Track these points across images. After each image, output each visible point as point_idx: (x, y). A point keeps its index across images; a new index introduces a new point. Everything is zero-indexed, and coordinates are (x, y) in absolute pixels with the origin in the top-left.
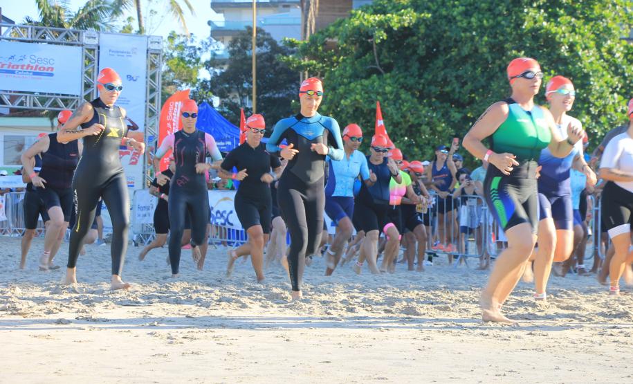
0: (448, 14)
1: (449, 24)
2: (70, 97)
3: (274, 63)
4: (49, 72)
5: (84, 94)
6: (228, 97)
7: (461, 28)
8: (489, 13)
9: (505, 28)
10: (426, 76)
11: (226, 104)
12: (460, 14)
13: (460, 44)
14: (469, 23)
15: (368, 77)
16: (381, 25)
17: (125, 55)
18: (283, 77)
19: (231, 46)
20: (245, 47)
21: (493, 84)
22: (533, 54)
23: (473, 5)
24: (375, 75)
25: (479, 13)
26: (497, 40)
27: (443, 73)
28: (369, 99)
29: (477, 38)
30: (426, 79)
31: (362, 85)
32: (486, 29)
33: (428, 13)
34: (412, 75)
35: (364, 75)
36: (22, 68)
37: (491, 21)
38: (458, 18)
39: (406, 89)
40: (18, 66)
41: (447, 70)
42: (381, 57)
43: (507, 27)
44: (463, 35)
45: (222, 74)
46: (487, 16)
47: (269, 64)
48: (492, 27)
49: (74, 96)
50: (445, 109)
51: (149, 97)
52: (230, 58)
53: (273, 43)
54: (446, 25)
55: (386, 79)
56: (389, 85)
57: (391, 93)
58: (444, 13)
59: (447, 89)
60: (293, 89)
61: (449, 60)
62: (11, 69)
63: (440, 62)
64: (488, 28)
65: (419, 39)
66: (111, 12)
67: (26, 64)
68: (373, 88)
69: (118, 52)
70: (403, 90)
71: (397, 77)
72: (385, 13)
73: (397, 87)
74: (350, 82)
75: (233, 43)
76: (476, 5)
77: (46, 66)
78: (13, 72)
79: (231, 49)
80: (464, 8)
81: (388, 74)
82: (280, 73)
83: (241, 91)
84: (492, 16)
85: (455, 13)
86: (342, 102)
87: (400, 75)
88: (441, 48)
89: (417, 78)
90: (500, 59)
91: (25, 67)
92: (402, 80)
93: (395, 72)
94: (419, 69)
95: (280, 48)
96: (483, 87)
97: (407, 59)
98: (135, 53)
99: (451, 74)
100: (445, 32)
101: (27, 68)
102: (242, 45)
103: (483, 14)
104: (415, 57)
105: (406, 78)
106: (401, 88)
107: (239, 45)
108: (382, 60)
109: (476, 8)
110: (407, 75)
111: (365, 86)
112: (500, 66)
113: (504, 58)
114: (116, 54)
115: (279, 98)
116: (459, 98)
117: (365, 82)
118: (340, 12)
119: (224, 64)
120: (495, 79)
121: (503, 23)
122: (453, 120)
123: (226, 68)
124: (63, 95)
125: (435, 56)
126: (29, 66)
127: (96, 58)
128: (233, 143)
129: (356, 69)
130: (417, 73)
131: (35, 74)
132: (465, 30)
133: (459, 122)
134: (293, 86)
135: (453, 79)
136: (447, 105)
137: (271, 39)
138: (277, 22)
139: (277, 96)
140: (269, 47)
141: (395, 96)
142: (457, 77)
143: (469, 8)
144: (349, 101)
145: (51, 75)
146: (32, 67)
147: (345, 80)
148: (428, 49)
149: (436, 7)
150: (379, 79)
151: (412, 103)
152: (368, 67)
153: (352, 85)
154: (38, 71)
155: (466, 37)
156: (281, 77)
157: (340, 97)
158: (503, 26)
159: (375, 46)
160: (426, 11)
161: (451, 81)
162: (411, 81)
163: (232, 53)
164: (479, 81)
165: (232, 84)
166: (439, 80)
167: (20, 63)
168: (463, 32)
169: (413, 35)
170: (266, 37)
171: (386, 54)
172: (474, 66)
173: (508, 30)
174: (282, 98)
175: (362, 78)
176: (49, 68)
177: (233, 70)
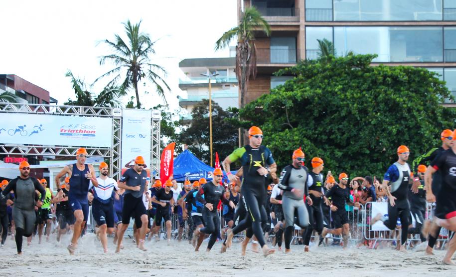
0: (332, 91)
1: (333, 97)
2: (105, 149)
3: (221, 122)
4: (93, 134)
5: (114, 147)
6: (192, 144)
7: (340, 98)
8: (358, 89)
9: (367, 99)
10: (319, 129)
11: (190, 149)
12: (340, 90)
13: (340, 109)
14: (345, 96)
15: (283, 130)
16: (290, 98)
17: (138, 122)
18: (227, 131)
19: (193, 112)
20: (202, 112)
21: (361, 134)
22: (385, 114)
23: (348, 84)
24: (287, 129)
25: (351, 90)
26: (363, 106)
27: (329, 127)
28: (284, 145)
29: (350, 105)
30: (320, 131)
31: (279, 135)
32: (356, 99)
33: (319, 90)
34: (310, 129)
35: (280, 129)
36: (76, 132)
37: (359, 95)
38: (339, 93)
39: (306, 138)
40: (74, 131)
41: (332, 125)
42: (291, 118)
43: (369, 98)
44: (341, 103)
45: (188, 129)
46: (356, 91)
47: (217, 123)
48: (360, 98)
49: (107, 148)
50: (332, 150)
51: (153, 147)
52: (193, 120)
53: (220, 109)
54: (331, 97)
55: (294, 132)
56: (296, 135)
57: (298, 140)
58: (329, 89)
59: (333, 137)
60: (233, 138)
61: (334, 119)
62: (70, 133)
63: (327, 120)
64: (357, 98)
65: (314, 106)
66: (119, 93)
67: (79, 130)
68: (286, 137)
69: (134, 120)
70: (305, 138)
71: (301, 130)
72: (292, 90)
73: (301, 137)
74: (272, 134)
75: (195, 110)
76: (349, 84)
77: (91, 131)
78: (71, 135)
79: (193, 113)
80: (341, 86)
81: (296, 129)
82: (225, 128)
83: (200, 140)
84: (359, 91)
85: (336, 90)
86: (267, 146)
87: (303, 129)
88: (328, 112)
89: (313, 131)
90: (365, 117)
91: (78, 132)
92: (304, 132)
93: (299, 127)
94: (315, 125)
95: (225, 112)
96: (355, 136)
97: (307, 119)
98: (144, 121)
99: (335, 128)
100: (330, 101)
101: (80, 132)
102: (200, 111)
103: (354, 90)
104: (312, 117)
105: (306, 131)
106: (304, 137)
107: (198, 111)
108: (291, 120)
109: (350, 86)
110: (307, 129)
111: (281, 136)
112: (365, 122)
113: (367, 117)
114: (132, 122)
115: (224, 144)
116: (340, 142)
117: (282, 134)
118: (263, 89)
119: (189, 123)
120: (362, 130)
121: (366, 95)
122: (337, 156)
123: (190, 126)
124: (101, 148)
125: (324, 116)
126: (80, 131)
127: (120, 125)
128: (204, 175)
129: (275, 126)
130: (313, 127)
131: (84, 135)
132: (343, 100)
133: (341, 157)
134: (233, 136)
135: (336, 131)
136: (333, 147)
137: (219, 107)
138: (222, 96)
139: (223, 143)
140: (218, 112)
141: (300, 142)
142: (339, 129)
143: (345, 86)
144: (271, 146)
145: (94, 135)
146: (82, 131)
147: (268, 133)
148: (320, 112)
149: (324, 86)
150: (290, 132)
151: (311, 146)
152: (283, 124)
153: (273, 136)
154: (86, 133)
155: (344, 104)
156: (225, 131)
157: (265, 143)
158: (366, 97)
159: (286, 111)
160: (318, 89)
161: (335, 132)
162: (310, 132)
163: (194, 116)
164: (353, 132)
165: (194, 136)
166: (327, 131)
167: (75, 129)
168: (342, 101)
169: (311, 103)
170: (215, 105)
171: (294, 116)
172: (349, 122)
173: (370, 100)
174: (226, 144)
175: (279, 131)
176: (92, 132)
177: (194, 127)
